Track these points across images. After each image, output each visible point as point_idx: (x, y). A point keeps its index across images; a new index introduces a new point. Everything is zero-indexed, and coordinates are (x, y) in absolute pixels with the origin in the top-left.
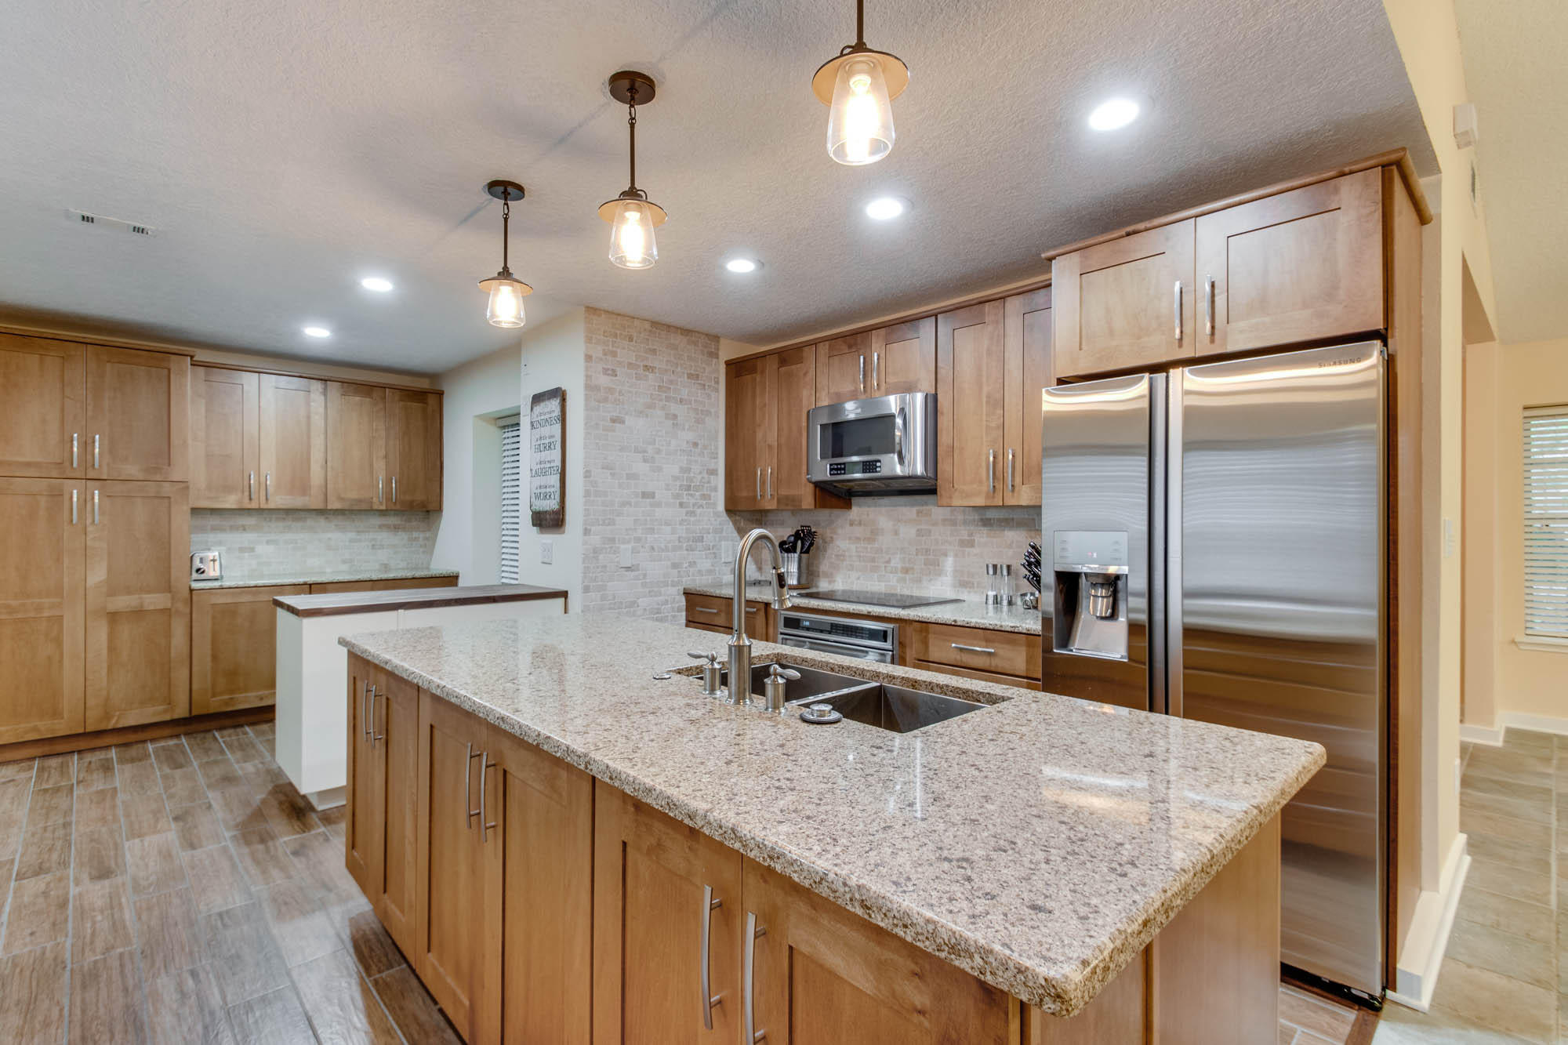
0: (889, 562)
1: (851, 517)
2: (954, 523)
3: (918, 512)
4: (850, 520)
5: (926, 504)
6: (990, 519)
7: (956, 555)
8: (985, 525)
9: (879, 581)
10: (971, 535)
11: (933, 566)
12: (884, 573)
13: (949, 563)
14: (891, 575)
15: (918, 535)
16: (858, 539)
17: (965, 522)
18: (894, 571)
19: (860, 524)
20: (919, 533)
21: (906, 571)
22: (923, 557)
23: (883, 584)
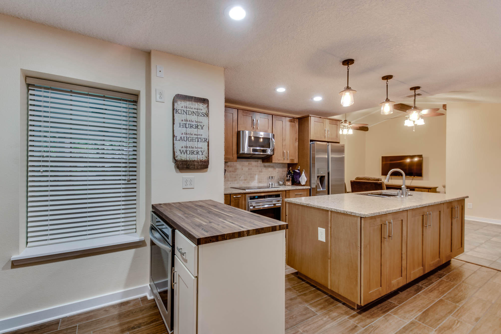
0: (240, 177)
1: (228, 165)
2: (258, 166)
3: (249, 164)
4: (228, 166)
5: (251, 161)
6: (266, 166)
7: (258, 175)
8: (265, 167)
9: (237, 184)
10: (262, 169)
11: (252, 178)
12: (239, 181)
13: (257, 177)
14: (241, 182)
15: (248, 170)
16: (230, 171)
17: (260, 166)
18: (241, 180)
19: (231, 167)
20: (249, 169)
21: (245, 180)
22: (250, 176)
23: (238, 184)
